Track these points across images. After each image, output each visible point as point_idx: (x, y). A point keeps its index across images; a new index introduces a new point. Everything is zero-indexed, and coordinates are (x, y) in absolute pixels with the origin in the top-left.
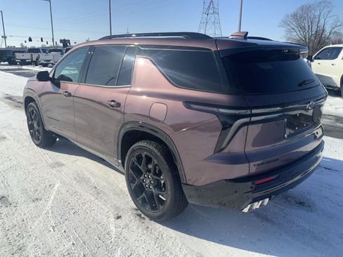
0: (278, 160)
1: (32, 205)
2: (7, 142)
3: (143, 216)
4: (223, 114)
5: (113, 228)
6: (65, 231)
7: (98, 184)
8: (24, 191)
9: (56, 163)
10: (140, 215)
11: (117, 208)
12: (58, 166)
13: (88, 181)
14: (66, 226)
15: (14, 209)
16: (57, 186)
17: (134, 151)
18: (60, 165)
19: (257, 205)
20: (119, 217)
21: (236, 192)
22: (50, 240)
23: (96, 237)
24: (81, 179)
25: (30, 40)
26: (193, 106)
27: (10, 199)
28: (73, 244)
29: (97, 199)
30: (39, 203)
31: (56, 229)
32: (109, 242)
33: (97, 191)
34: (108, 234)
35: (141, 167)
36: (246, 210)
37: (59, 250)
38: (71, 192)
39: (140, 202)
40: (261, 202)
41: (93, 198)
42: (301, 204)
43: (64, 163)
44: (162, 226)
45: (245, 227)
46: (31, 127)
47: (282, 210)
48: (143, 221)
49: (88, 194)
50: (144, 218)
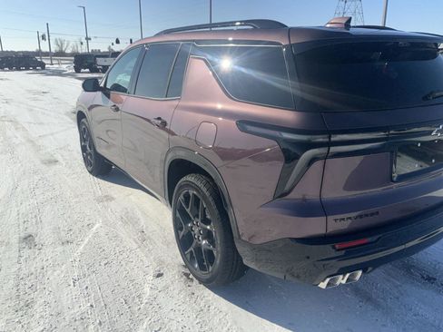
0: (378, 213)
1: (60, 248)
2: (58, 166)
3: (191, 276)
4: (286, 141)
5: (147, 290)
6: (87, 287)
7: (147, 227)
8: (57, 230)
9: (106, 196)
10: (187, 275)
11: (161, 263)
12: (107, 200)
13: (136, 222)
14: (90, 280)
15: (37, 252)
16: (97, 225)
17: (181, 187)
18: (109, 198)
19: (342, 280)
20: (160, 275)
21: (308, 258)
22: (65, 298)
23: (122, 300)
24: (128, 219)
25: (118, 42)
26: (250, 128)
27: (37, 240)
28: (92, 306)
29: (140, 247)
30: (68, 247)
31: (77, 283)
32: (137, 309)
33: (143, 237)
34: (139, 297)
35: (188, 210)
36: (323, 285)
37: (72, 312)
38: (110, 235)
39: (188, 256)
40: (348, 275)
41: (135, 246)
42: (431, 280)
43: (115, 196)
44: (212, 293)
45: (332, 308)
46: (84, 149)
47: (397, 287)
48: (190, 284)
49: (131, 240)
50: (192, 280)
